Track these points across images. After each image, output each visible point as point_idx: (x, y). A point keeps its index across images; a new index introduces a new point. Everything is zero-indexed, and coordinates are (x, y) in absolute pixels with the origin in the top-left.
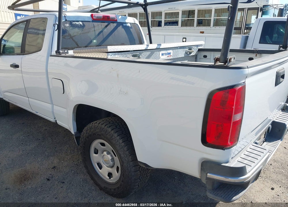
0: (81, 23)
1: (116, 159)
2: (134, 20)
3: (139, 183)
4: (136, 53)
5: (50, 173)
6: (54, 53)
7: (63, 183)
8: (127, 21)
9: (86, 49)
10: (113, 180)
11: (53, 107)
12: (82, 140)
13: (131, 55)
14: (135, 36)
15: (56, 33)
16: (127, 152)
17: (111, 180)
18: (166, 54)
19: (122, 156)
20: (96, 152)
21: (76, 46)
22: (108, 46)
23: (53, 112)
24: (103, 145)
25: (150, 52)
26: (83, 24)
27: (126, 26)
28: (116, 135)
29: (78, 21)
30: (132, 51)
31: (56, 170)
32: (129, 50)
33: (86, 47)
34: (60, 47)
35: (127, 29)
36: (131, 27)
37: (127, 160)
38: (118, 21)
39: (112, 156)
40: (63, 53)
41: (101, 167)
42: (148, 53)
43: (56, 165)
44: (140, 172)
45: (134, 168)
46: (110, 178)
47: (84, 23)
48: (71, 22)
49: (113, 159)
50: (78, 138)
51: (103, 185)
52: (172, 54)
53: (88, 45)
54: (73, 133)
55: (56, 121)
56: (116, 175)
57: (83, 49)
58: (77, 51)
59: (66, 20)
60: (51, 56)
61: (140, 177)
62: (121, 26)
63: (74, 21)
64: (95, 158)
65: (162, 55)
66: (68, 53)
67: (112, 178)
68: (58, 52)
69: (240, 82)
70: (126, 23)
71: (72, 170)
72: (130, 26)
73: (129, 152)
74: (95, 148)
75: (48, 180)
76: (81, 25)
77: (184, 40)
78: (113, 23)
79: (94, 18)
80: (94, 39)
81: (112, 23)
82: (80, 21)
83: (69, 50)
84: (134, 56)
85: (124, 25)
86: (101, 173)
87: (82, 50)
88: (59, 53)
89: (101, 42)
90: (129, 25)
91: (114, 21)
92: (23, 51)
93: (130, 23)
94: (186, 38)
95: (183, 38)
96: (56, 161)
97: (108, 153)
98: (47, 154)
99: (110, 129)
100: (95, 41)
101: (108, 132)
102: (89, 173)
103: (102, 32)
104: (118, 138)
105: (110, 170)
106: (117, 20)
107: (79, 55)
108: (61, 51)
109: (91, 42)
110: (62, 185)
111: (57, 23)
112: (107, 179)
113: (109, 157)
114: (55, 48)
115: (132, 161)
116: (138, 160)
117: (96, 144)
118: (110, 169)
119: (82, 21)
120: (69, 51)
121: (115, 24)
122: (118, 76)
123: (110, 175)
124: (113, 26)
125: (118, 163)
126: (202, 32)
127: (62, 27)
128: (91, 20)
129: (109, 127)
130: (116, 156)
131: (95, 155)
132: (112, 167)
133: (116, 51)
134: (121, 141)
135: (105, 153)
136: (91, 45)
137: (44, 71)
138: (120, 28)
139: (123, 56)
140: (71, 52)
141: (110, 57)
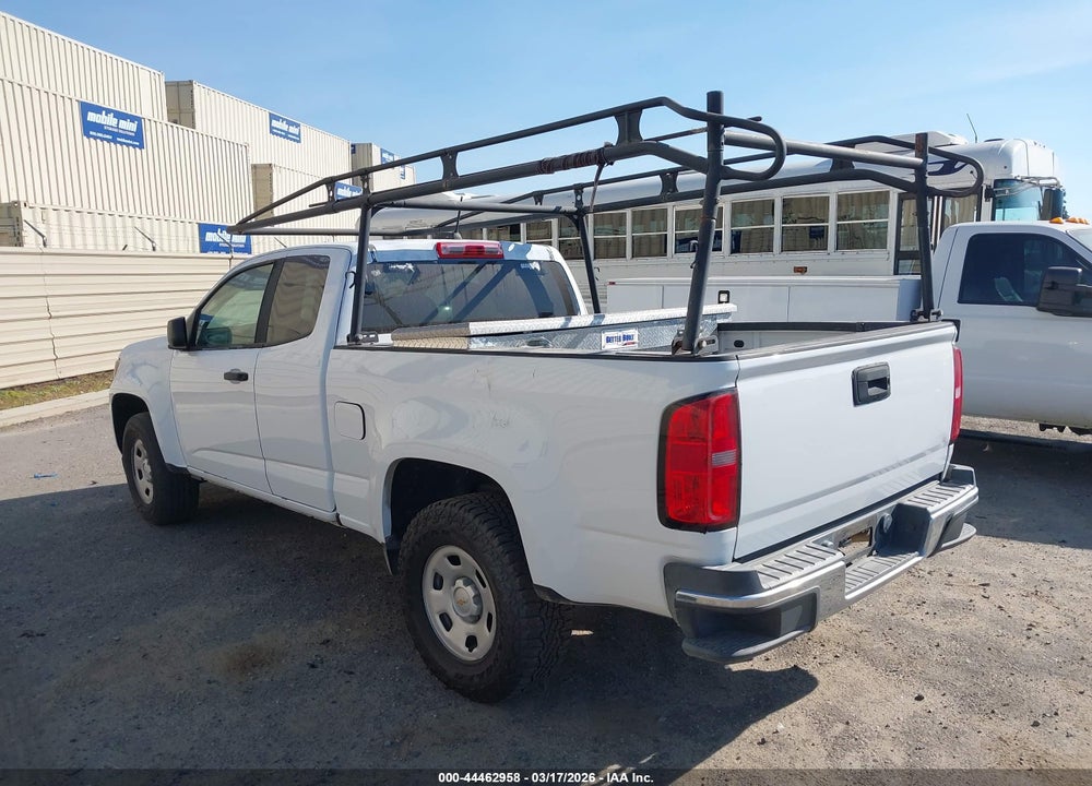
0: (410, 267)
1: (487, 592)
2: (550, 253)
3: (540, 652)
4: (536, 337)
5: (317, 653)
6: (342, 341)
7: (351, 673)
8: (529, 257)
9: (423, 331)
10: (479, 652)
11: (331, 480)
12: (405, 554)
13: (524, 341)
14: (554, 293)
15: (351, 292)
16: (510, 569)
17: (473, 656)
18: (619, 339)
19: (499, 577)
20: (438, 585)
21: (396, 324)
22: (471, 323)
23: (331, 492)
24: (455, 560)
25: (574, 336)
26: (416, 269)
27: (529, 270)
28: (484, 528)
29: (403, 263)
30: (528, 332)
31: (330, 647)
32: (519, 330)
33: (422, 325)
34: (360, 327)
35: (530, 276)
36: (542, 272)
37: (509, 586)
38: (506, 258)
39: (476, 588)
40: (364, 341)
41: (448, 624)
42: (569, 337)
43: (330, 637)
44: (542, 619)
45: (525, 607)
46: (470, 651)
47: (418, 266)
48: (386, 266)
49: (478, 598)
50: (393, 554)
51: (452, 672)
52: (636, 339)
53: (428, 321)
54: (381, 539)
55: (338, 516)
56: (486, 637)
57: (414, 331)
58: (401, 334)
59: (375, 261)
60: (335, 347)
61: (541, 633)
62: (514, 270)
63: (393, 263)
64: (436, 600)
65: (609, 340)
66: (376, 340)
67: (475, 650)
68: (352, 338)
69: (721, 388)
70: (527, 262)
71: (373, 649)
72: (538, 268)
73: (514, 568)
74: (436, 574)
75: (313, 666)
76: (410, 271)
77: (724, 297)
78: (493, 263)
79: (443, 252)
80: (445, 304)
81: (489, 263)
82: (409, 262)
83: (380, 331)
84: (532, 344)
85: (523, 266)
86: (448, 641)
87: (411, 333)
88: (357, 340)
89: (460, 313)
90: (536, 266)
91: (495, 258)
92: (262, 336)
93: (539, 262)
94: (728, 292)
95: (720, 292)
96: (330, 630)
97: (468, 582)
98: (306, 613)
99: (470, 516)
100: (447, 308)
101: (467, 522)
102: (418, 646)
103: (464, 284)
104: (490, 533)
105: (471, 628)
106: (502, 256)
107: (411, 344)
108: (361, 337)
109: (436, 311)
110: (348, 677)
111: (354, 269)
112: (463, 653)
113: (470, 591)
114: (346, 329)
115: (520, 590)
116: (535, 582)
117: (438, 561)
118: (471, 626)
119: (412, 262)
120: (380, 336)
121: (498, 267)
122: (489, 386)
123: (471, 642)
124: (491, 271)
125: (490, 605)
126: (801, 270)
127: (365, 277)
128: (435, 257)
129: (469, 511)
130: (484, 586)
131: (434, 592)
132: (476, 619)
133: (488, 332)
134: (496, 542)
135: (460, 583)
136: (435, 320)
137: (317, 391)
138: (513, 274)
139: (505, 345)
140: (385, 339)
141: (474, 347)
